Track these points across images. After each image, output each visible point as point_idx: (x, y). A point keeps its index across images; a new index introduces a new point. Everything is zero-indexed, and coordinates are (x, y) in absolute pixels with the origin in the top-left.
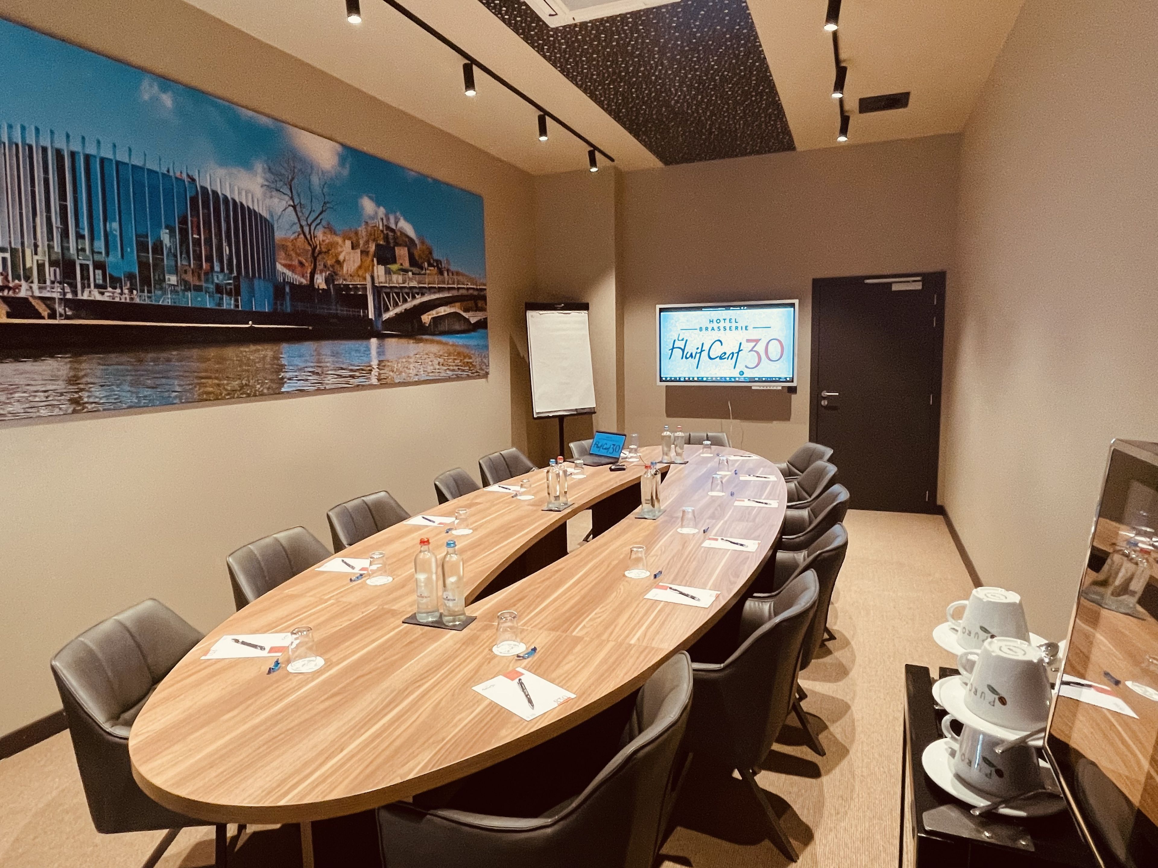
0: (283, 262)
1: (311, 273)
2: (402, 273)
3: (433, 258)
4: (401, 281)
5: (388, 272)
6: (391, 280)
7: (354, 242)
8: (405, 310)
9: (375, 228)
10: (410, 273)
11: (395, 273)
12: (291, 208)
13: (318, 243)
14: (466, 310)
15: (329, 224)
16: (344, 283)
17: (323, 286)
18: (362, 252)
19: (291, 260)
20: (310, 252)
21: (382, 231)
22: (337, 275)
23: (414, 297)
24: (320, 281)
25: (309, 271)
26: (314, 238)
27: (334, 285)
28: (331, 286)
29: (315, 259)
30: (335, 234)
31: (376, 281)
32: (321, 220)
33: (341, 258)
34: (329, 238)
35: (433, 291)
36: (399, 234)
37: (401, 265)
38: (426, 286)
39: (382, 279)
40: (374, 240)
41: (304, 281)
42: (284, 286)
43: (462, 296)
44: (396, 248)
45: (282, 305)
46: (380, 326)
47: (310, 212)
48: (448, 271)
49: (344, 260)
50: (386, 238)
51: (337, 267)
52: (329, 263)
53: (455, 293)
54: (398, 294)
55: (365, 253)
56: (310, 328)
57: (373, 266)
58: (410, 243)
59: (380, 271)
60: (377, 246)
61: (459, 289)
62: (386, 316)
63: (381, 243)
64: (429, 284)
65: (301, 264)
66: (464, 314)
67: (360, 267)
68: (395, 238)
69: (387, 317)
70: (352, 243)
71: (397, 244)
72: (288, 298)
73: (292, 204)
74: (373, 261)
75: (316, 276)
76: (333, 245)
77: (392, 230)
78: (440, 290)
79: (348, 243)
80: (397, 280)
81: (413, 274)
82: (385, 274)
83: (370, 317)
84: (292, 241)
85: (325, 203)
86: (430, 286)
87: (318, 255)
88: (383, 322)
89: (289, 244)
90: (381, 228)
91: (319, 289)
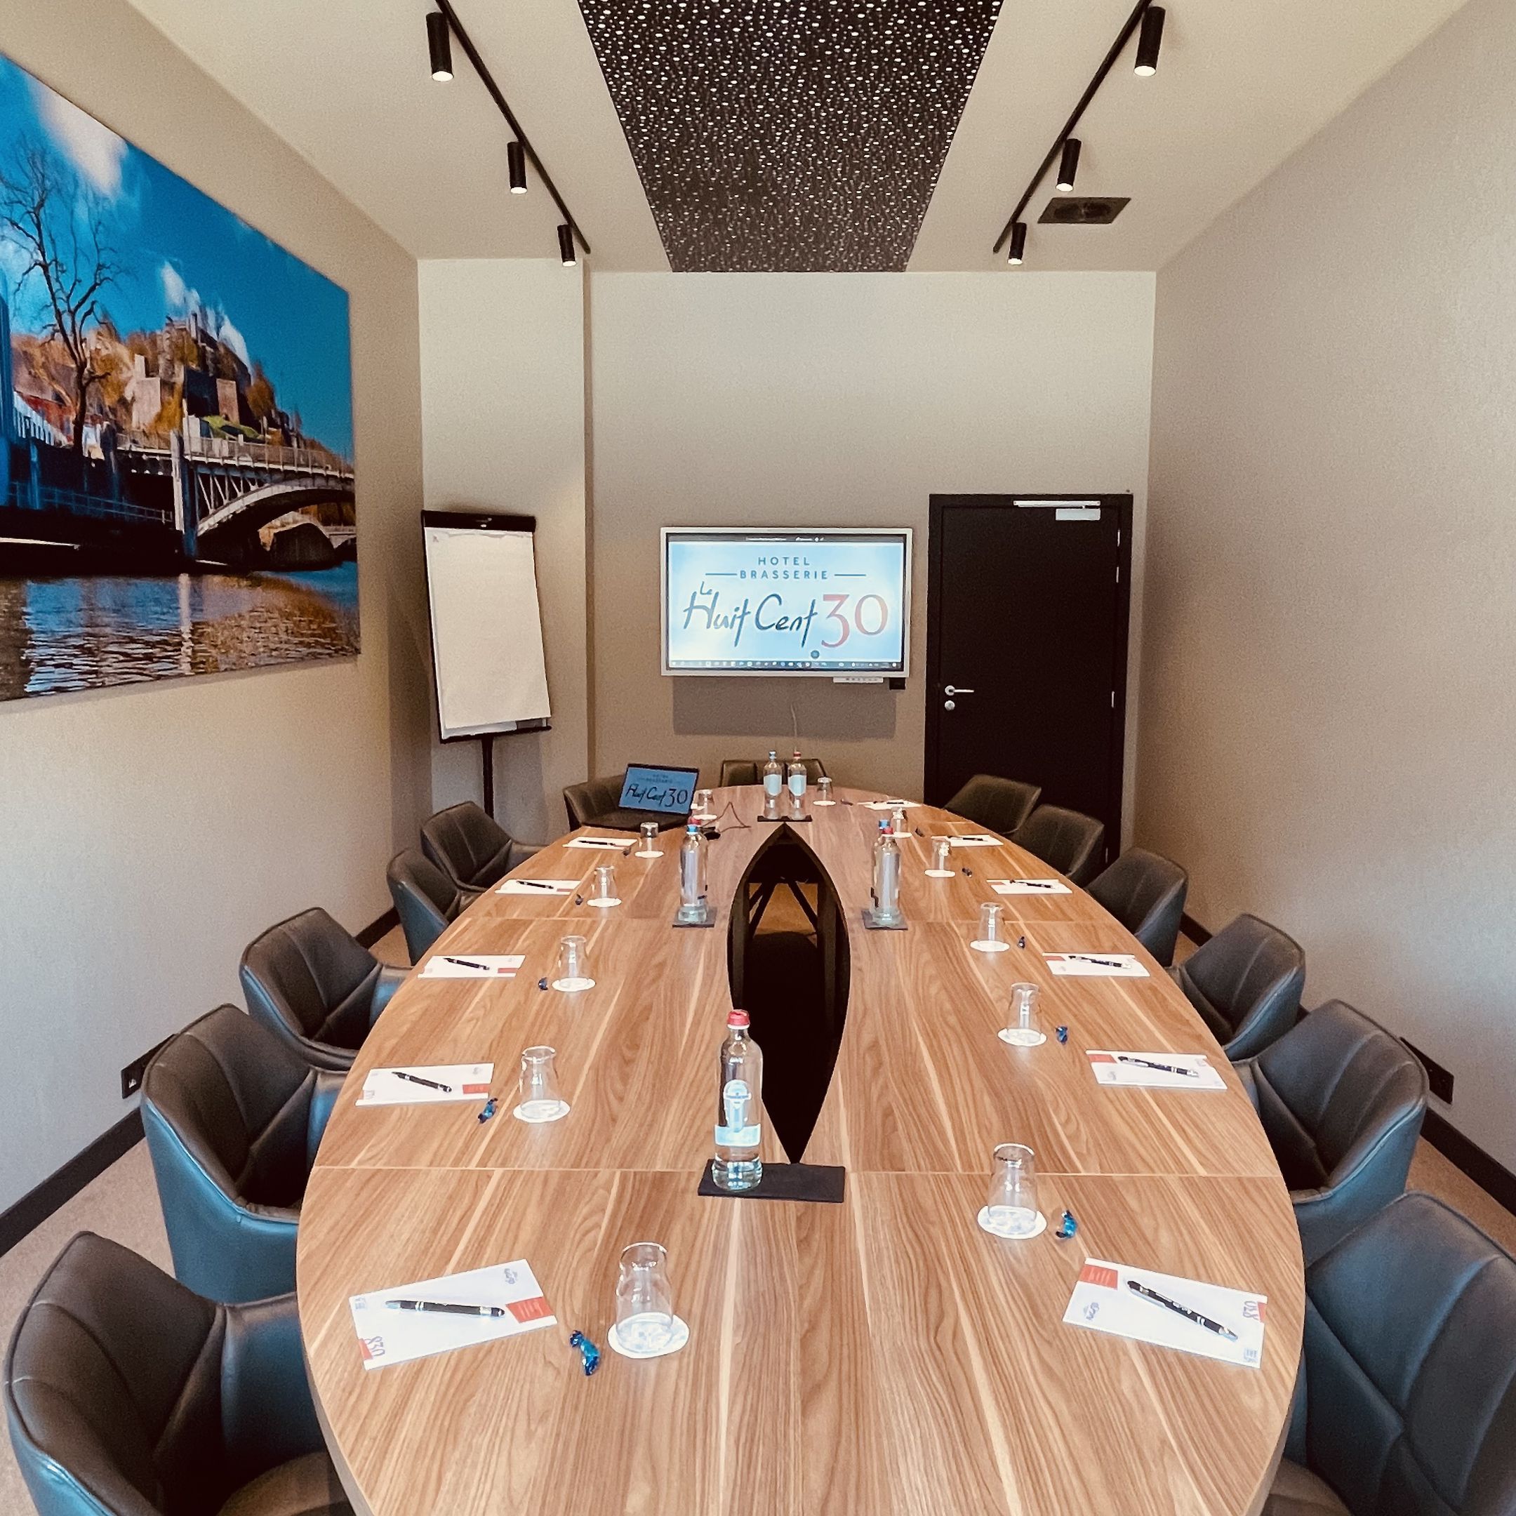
0: (27, 393)
1: (75, 422)
2: (228, 436)
3: (275, 409)
4: (226, 453)
5: (206, 431)
6: (210, 448)
7: (150, 357)
8: (234, 514)
9: (184, 333)
10: (241, 437)
11: (217, 435)
12: (39, 269)
13: (88, 355)
14: (326, 522)
15: (106, 315)
16: (134, 449)
17: (98, 454)
18: (164, 383)
19: (42, 390)
20: (75, 375)
21: (196, 342)
22: (121, 430)
23: (247, 490)
24: (92, 441)
25: (73, 417)
26: (81, 343)
27: (118, 453)
28: (112, 454)
29: (82, 390)
30: (118, 339)
31: (187, 451)
32: (93, 303)
33: (128, 395)
34: (108, 348)
35: (277, 477)
36: (222, 350)
37: (227, 418)
38: (265, 466)
39: (196, 447)
40: (183, 360)
41: (65, 441)
42: (28, 446)
43: (319, 491)
44: (219, 382)
45: (24, 491)
46: (193, 546)
47: (74, 284)
48: (298, 437)
49: (133, 399)
50: (202, 356)
51: (121, 412)
52: (108, 402)
53: (308, 485)
54: (221, 480)
55: (167, 385)
56: (76, 547)
57: (182, 416)
58: (239, 374)
59: (192, 425)
60: (189, 372)
61: (314, 476)
62: (204, 526)
63: (194, 366)
64: (269, 463)
65: (58, 397)
66: (321, 528)
67: (159, 418)
68: (216, 361)
69: (206, 528)
70: (146, 360)
71: (220, 374)
72: (35, 478)
73: (41, 259)
74: (181, 405)
75: (85, 429)
76: (112, 363)
77: (211, 342)
78: (288, 477)
79: (140, 360)
80: (220, 447)
81: (246, 439)
82: (202, 435)
83: (177, 528)
84: (43, 344)
85: (100, 267)
86: (272, 466)
87: (87, 384)
88: (198, 538)
89: (37, 353)
90: (194, 335)
91: (89, 459)
